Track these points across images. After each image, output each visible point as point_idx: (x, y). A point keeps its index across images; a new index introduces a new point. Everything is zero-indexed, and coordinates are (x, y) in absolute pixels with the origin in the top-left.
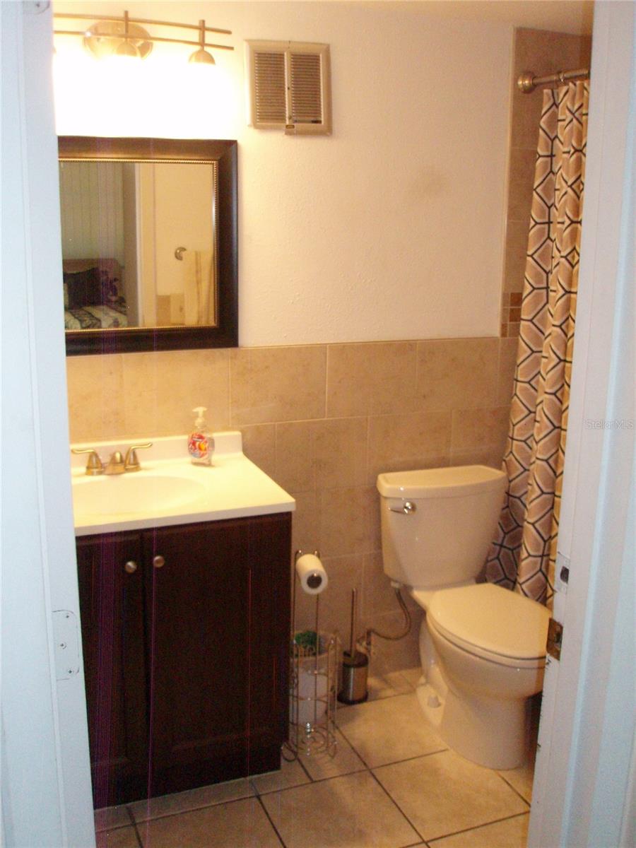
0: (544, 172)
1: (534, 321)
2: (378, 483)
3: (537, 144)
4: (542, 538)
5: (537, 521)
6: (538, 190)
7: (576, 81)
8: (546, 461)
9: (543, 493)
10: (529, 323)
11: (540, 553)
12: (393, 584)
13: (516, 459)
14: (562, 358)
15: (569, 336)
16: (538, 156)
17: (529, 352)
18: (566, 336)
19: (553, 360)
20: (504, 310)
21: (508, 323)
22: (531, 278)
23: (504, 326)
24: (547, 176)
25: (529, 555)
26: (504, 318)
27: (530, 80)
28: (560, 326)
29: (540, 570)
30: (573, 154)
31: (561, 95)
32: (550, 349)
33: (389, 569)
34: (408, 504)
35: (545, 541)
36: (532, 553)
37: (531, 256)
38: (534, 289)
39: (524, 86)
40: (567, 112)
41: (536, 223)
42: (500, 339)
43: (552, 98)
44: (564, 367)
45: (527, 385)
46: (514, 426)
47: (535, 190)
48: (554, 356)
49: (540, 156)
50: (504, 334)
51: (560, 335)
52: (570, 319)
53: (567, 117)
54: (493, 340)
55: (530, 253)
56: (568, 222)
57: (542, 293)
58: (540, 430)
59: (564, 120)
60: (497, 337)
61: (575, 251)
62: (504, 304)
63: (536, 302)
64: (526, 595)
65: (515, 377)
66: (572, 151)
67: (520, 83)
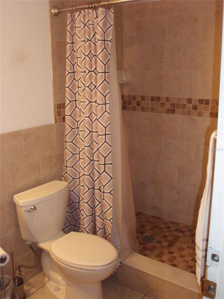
0: (70, 50)
1: (72, 115)
2: (14, 199)
3: (66, 38)
4: (91, 207)
5: (88, 201)
6: (69, 58)
7: (85, 10)
8: (89, 175)
9: (89, 189)
10: (70, 117)
11: (91, 214)
12: (27, 243)
13: (70, 175)
14: (91, 130)
15: (93, 121)
16: (67, 43)
17: (71, 129)
18: (92, 121)
19: (87, 132)
20: (55, 112)
21: (57, 117)
22: (69, 97)
23: (56, 119)
24: (72, 52)
25: (87, 216)
26: (55, 116)
27: (57, 10)
28: (89, 117)
29: (92, 221)
30: (87, 42)
31: (76, 16)
32: (85, 127)
33: (24, 236)
34: (32, 207)
35: (92, 208)
36: (88, 215)
37: (68, 87)
38: (70, 101)
39: (55, 12)
40: (82, 24)
41: (69, 73)
42: (55, 124)
43: (71, 18)
44: (92, 134)
45: (71, 143)
46: (67, 161)
47: (67, 58)
48: (87, 130)
49: (68, 43)
50: (56, 122)
51: (89, 121)
52: (92, 113)
53: (82, 26)
54: (52, 125)
55: (67, 86)
56: (87, 71)
57: (74, 103)
58: (84, 163)
59: (80, 27)
60: (53, 124)
61: (92, 84)
62: (55, 109)
63: (71, 107)
64: (88, 233)
65: (65, 140)
66: (86, 40)
67: (53, 11)
